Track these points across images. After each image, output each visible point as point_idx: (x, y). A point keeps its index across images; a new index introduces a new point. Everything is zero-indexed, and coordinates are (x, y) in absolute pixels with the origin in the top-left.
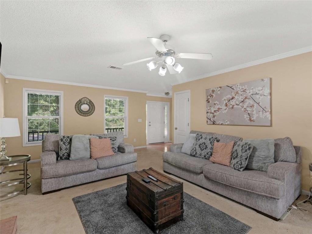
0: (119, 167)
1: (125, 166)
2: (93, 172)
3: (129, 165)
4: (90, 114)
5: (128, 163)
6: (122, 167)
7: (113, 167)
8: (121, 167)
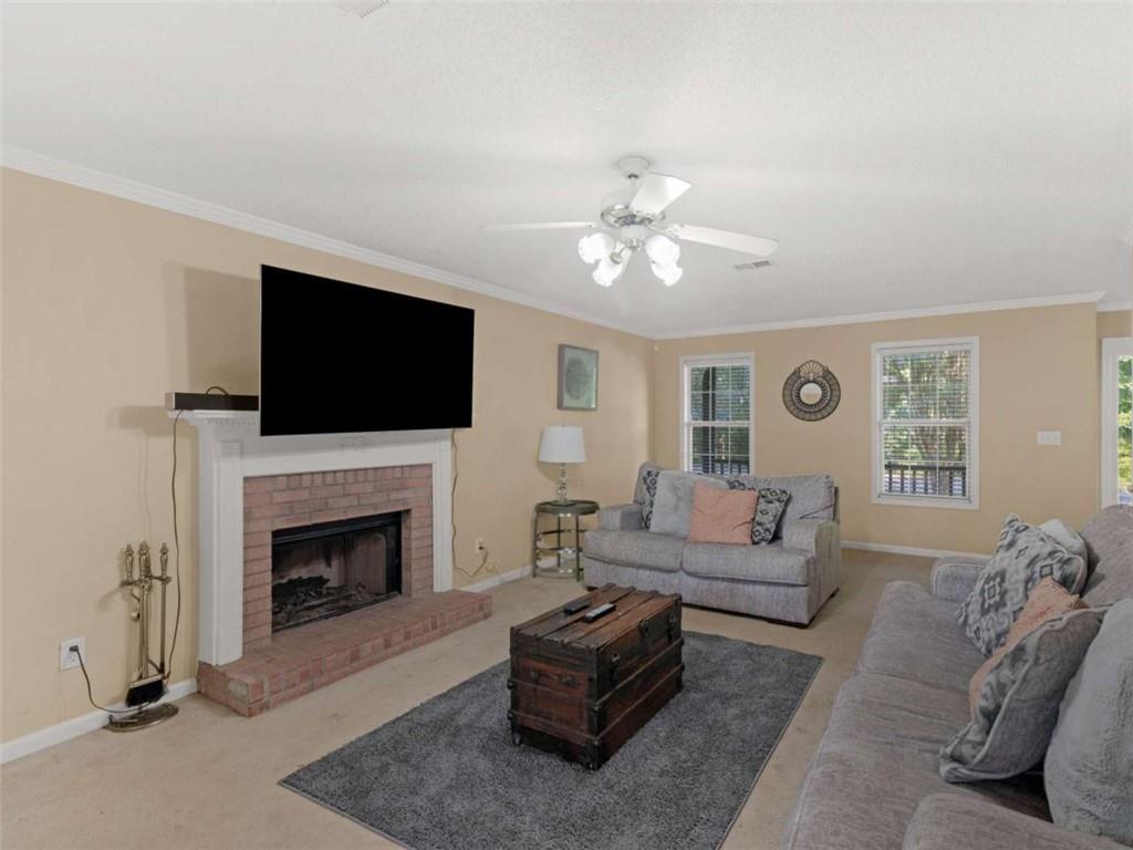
0: (740, 586)
1: (757, 588)
2: (672, 575)
3: (772, 588)
4: (819, 416)
5: (770, 584)
6: (750, 589)
7: (723, 579)
8: (746, 587)
